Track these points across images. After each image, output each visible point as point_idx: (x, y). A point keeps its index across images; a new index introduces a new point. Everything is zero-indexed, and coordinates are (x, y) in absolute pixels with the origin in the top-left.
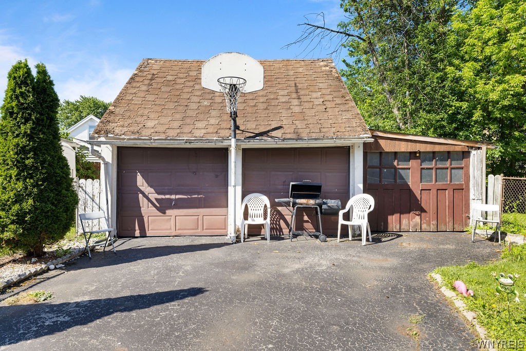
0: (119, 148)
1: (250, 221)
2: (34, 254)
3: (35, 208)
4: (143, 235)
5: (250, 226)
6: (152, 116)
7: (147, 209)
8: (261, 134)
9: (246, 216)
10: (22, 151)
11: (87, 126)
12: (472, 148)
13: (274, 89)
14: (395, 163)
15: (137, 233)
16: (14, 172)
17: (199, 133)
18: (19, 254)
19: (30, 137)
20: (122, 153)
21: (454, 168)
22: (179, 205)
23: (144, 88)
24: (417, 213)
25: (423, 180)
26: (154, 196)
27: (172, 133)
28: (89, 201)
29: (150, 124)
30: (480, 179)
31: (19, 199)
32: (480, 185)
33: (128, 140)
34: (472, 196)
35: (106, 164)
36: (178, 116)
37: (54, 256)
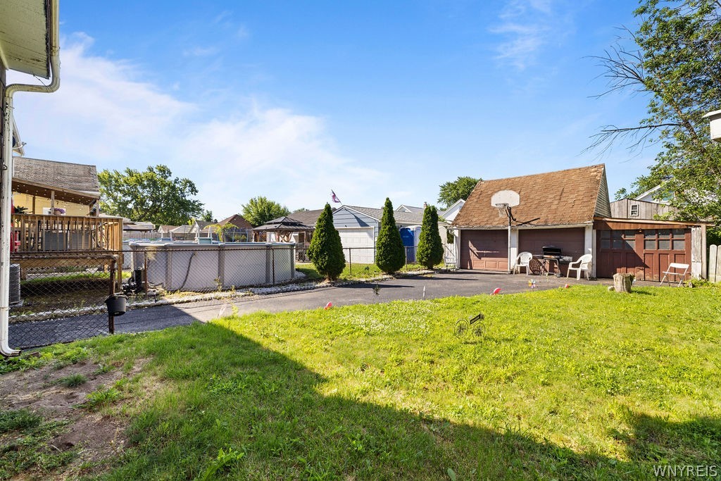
0: (462, 230)
1: (521, 265)
2: (430, 268)
3: (431, 252)
4: (471, 269)
5: (521, 267)
6: (476, 215)
7: (473, 257)
8: (526, 223)
9: (519, 262)
10: (428, 235)
11: (458, 206)
12: (691, 226)
13: (546, 195)
14: (623, 236)
15: (469, 267)
16: (426, 241)
17: (495, 223)
18: (426, 268)
19: (430, 230)
20: (462, 232)
21: (676, 240)
22: (487, 256)
23: (475, 200)
24: (641, 268)
25: (646, 247)
26: (476, 251)
27: (482, 224)
28: (450, 253)
29: (474, 220)
30: (700, 248)
31: (427, 250)
32: (699, 251)
33: (464, 227)
34: (693, 260)
35: (456, 237)
36: (488, 215)
37: (436, 270)
